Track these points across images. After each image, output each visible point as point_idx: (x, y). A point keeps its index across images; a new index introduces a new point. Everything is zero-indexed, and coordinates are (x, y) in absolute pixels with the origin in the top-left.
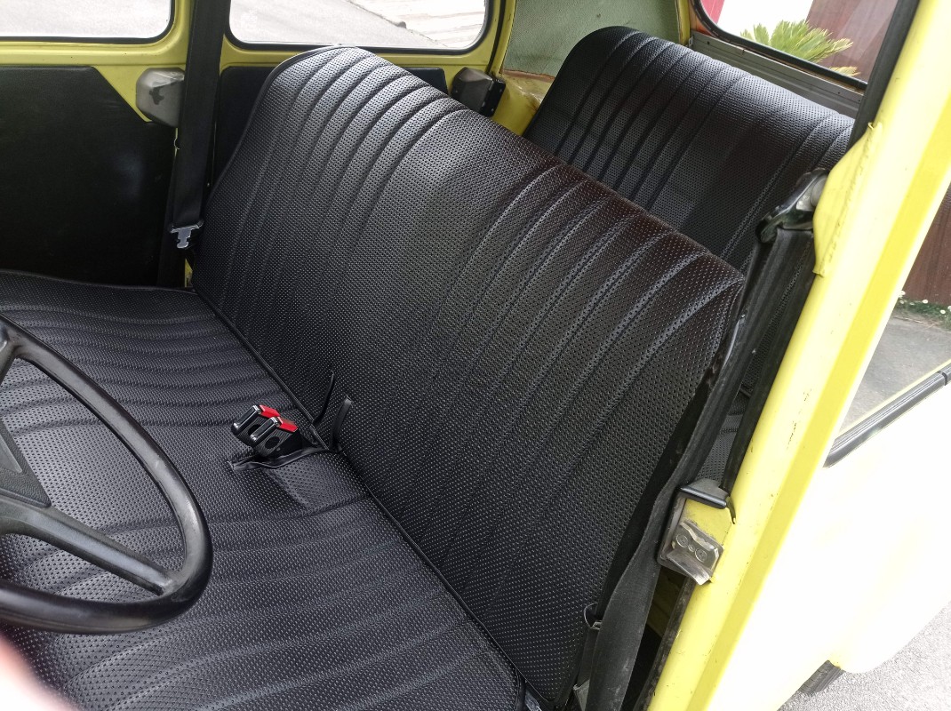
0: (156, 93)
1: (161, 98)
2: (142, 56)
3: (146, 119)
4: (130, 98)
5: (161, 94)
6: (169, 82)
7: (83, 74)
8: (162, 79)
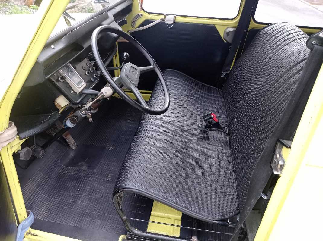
0: (228, 34)
1: (229, 35)
2: (227, 23)
3: (225, 41)
4: (222, 34)
5: (229, 34)
6: (232, 30)
7: (211, 27)
8: (231, 30)
